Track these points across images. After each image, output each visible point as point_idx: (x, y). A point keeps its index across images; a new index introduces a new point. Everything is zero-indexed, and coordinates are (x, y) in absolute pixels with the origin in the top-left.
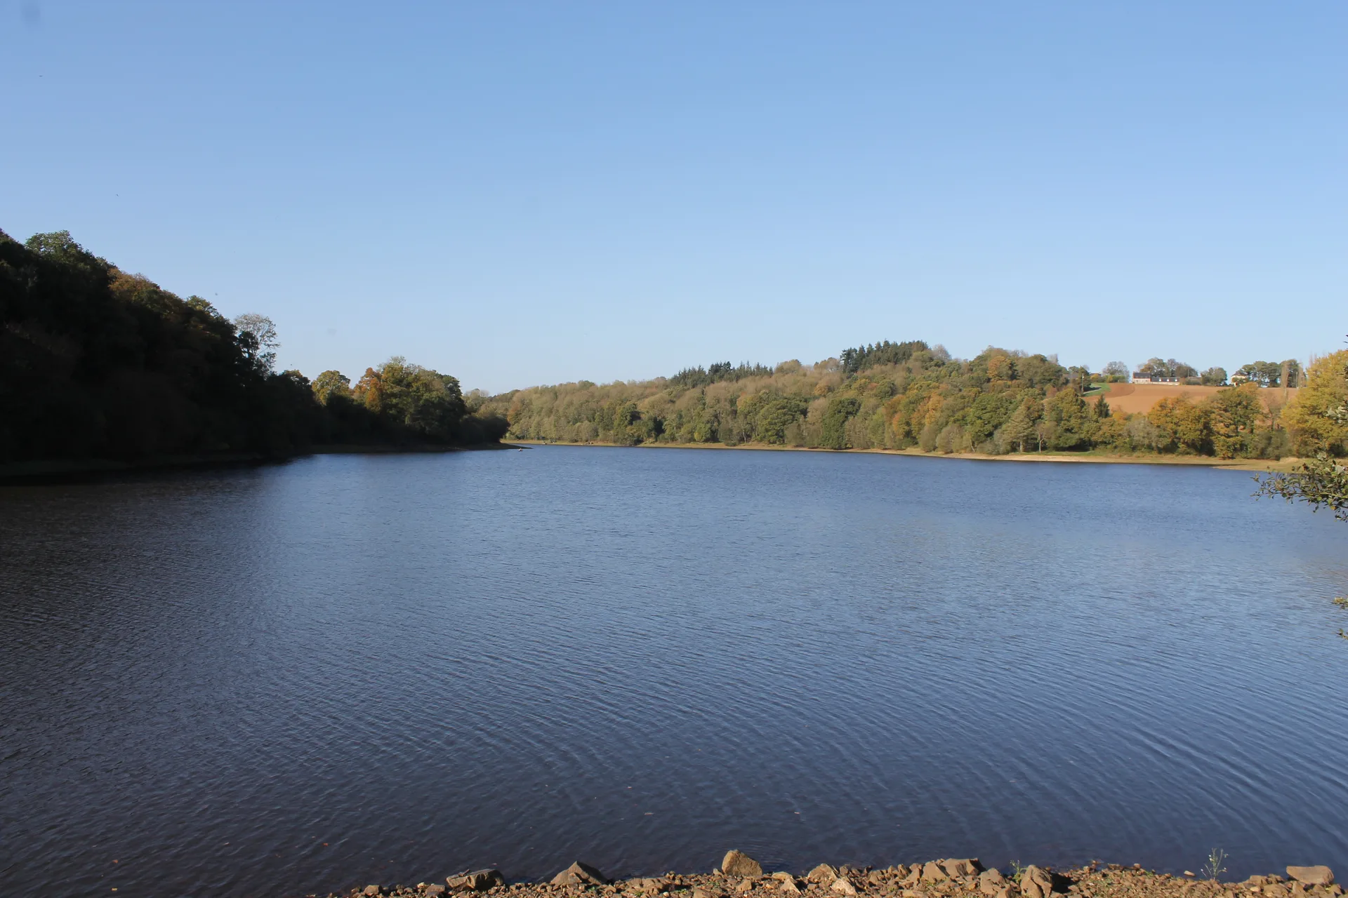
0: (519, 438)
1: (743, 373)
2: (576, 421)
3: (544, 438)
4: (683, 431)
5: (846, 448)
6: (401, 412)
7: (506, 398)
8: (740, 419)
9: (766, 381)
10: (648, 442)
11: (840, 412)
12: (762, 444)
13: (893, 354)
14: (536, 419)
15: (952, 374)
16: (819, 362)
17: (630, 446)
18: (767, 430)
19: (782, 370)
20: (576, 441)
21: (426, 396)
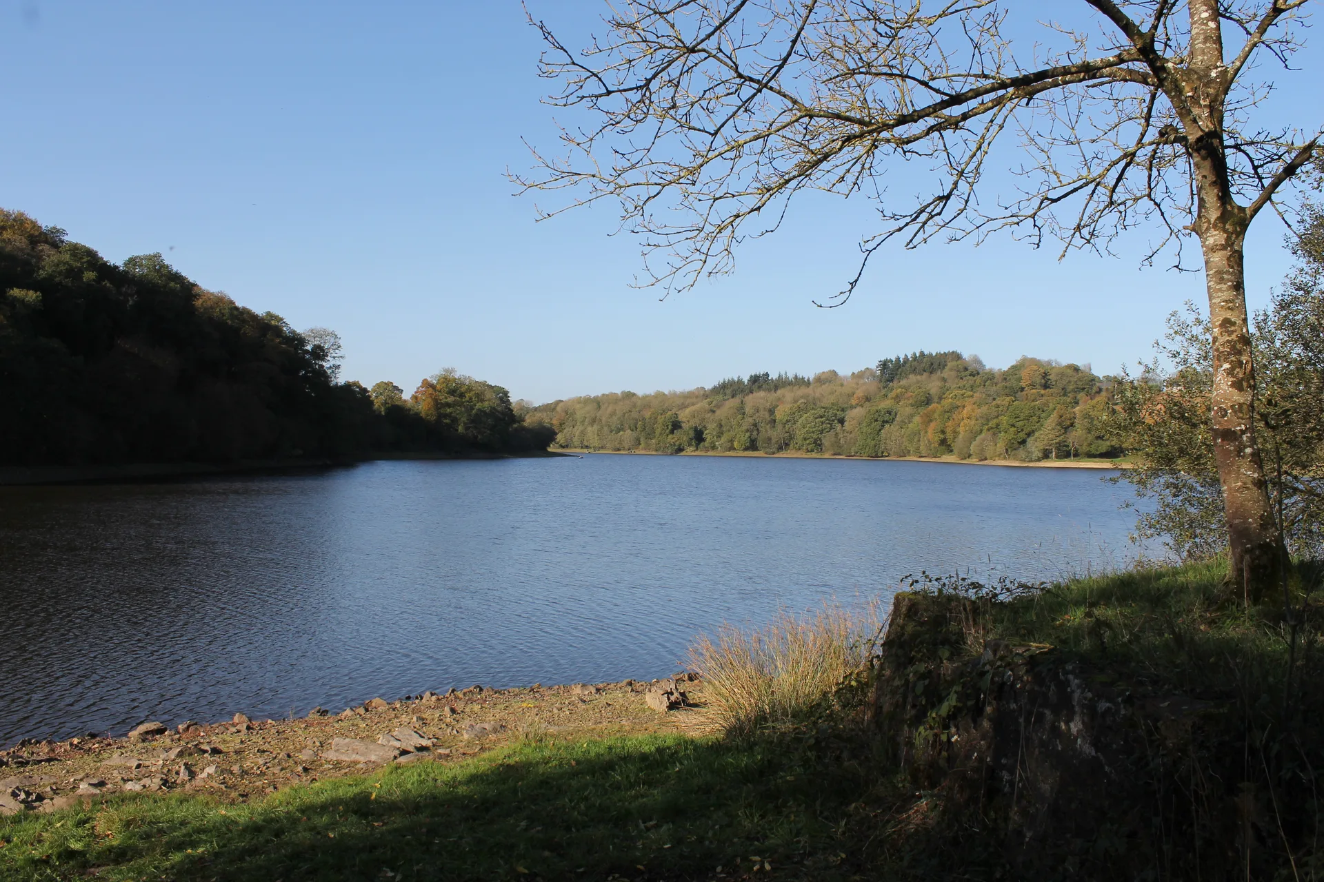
0: (563, 447)
1: (781, 383)
2: (619, 430)
3: (587, 447)
4: (723, 439)
5: (882, 456)
6: (455, 420)
7: (550, 408)
8: (779, 427)
9: (803, 391)
10: (689, 451)
11: (876, 420)
12: (800, 452)
13: (929, 364)
14: (578, 429)
15: (987, 384)
16: (856, 372)
17: (672, 454)
18: (805, 439)
19: (820, 380)
20: (619, 450)
21: (479, 405)
